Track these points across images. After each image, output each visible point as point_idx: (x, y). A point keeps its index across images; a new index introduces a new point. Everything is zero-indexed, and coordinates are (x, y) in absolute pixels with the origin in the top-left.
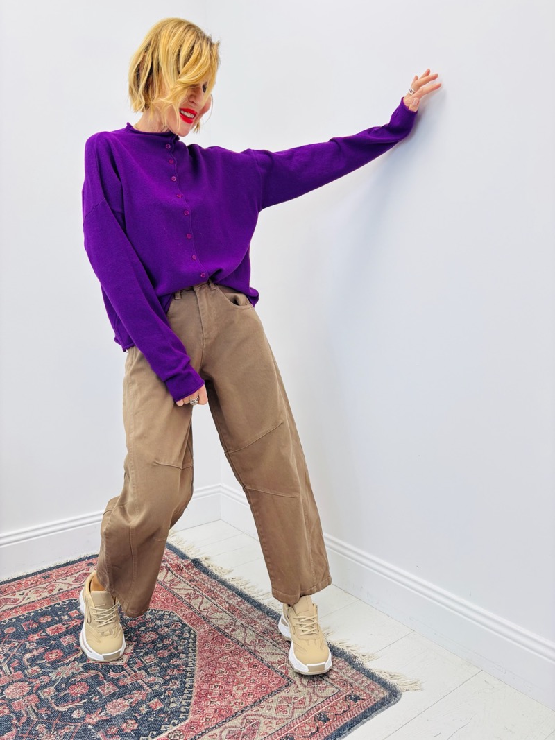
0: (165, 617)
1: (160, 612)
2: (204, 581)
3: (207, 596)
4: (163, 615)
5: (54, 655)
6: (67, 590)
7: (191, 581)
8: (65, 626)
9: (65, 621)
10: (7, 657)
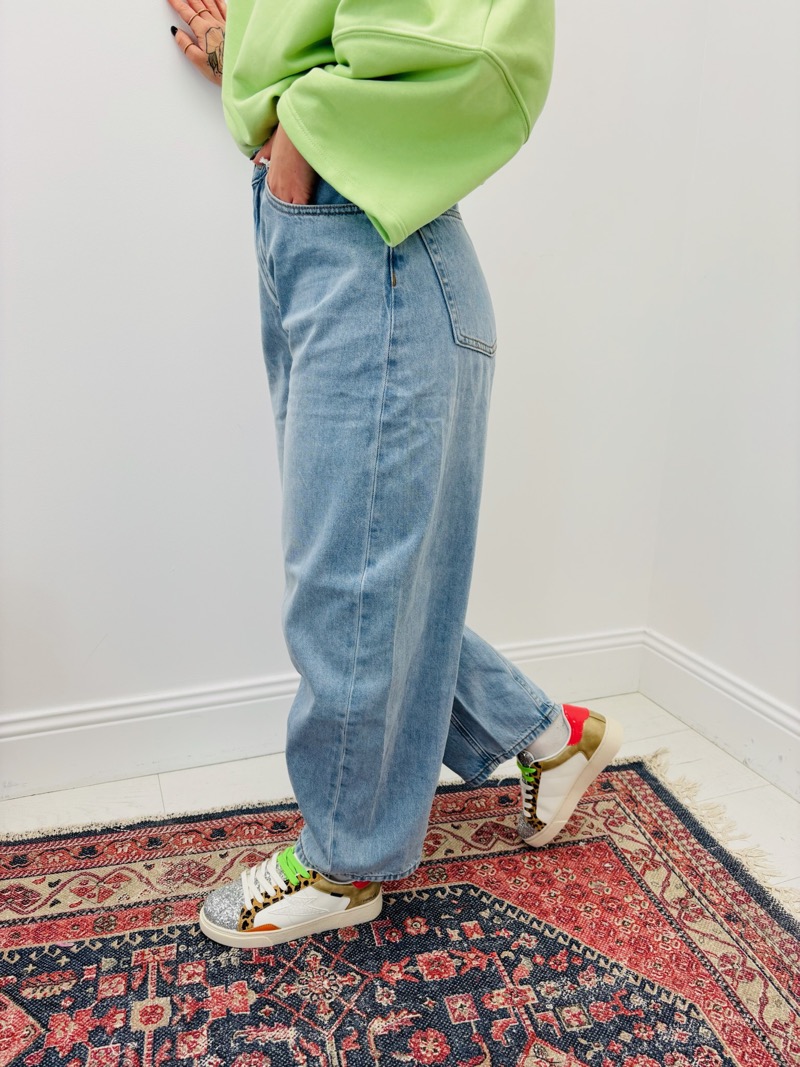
0: (676, 1018)
1: (664, 995)
2: (763, 927)
3: (776, 981)
4: (672, 1009)
5: (430, 1047)
6: (460, 858)
7: (728, 918)
8: (456, 962)
9: (454, 944)
10: (337, 1015)
